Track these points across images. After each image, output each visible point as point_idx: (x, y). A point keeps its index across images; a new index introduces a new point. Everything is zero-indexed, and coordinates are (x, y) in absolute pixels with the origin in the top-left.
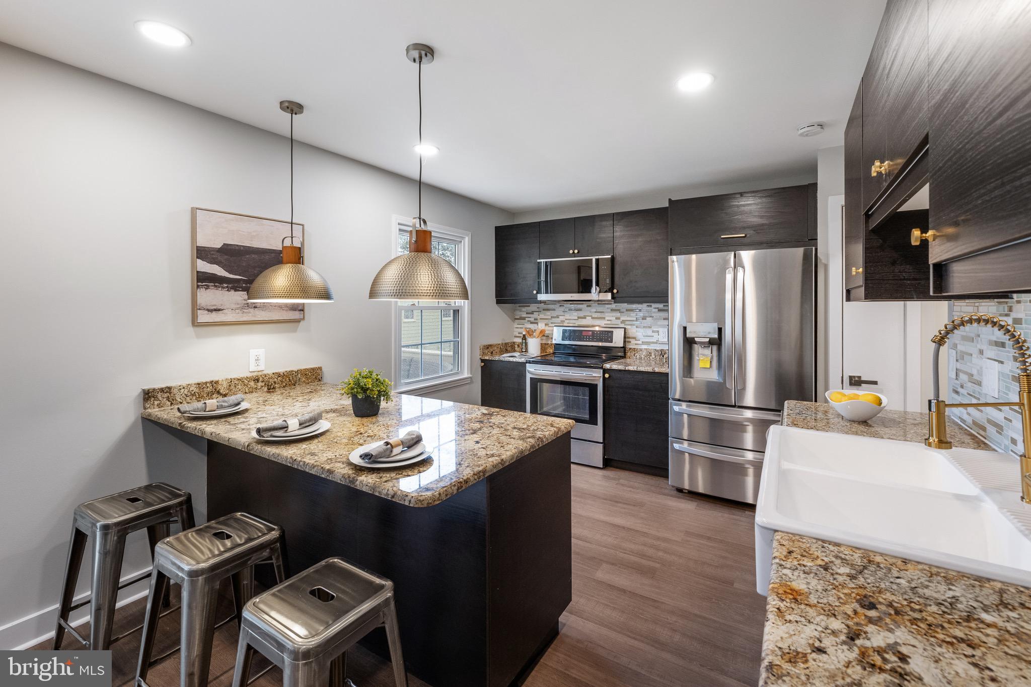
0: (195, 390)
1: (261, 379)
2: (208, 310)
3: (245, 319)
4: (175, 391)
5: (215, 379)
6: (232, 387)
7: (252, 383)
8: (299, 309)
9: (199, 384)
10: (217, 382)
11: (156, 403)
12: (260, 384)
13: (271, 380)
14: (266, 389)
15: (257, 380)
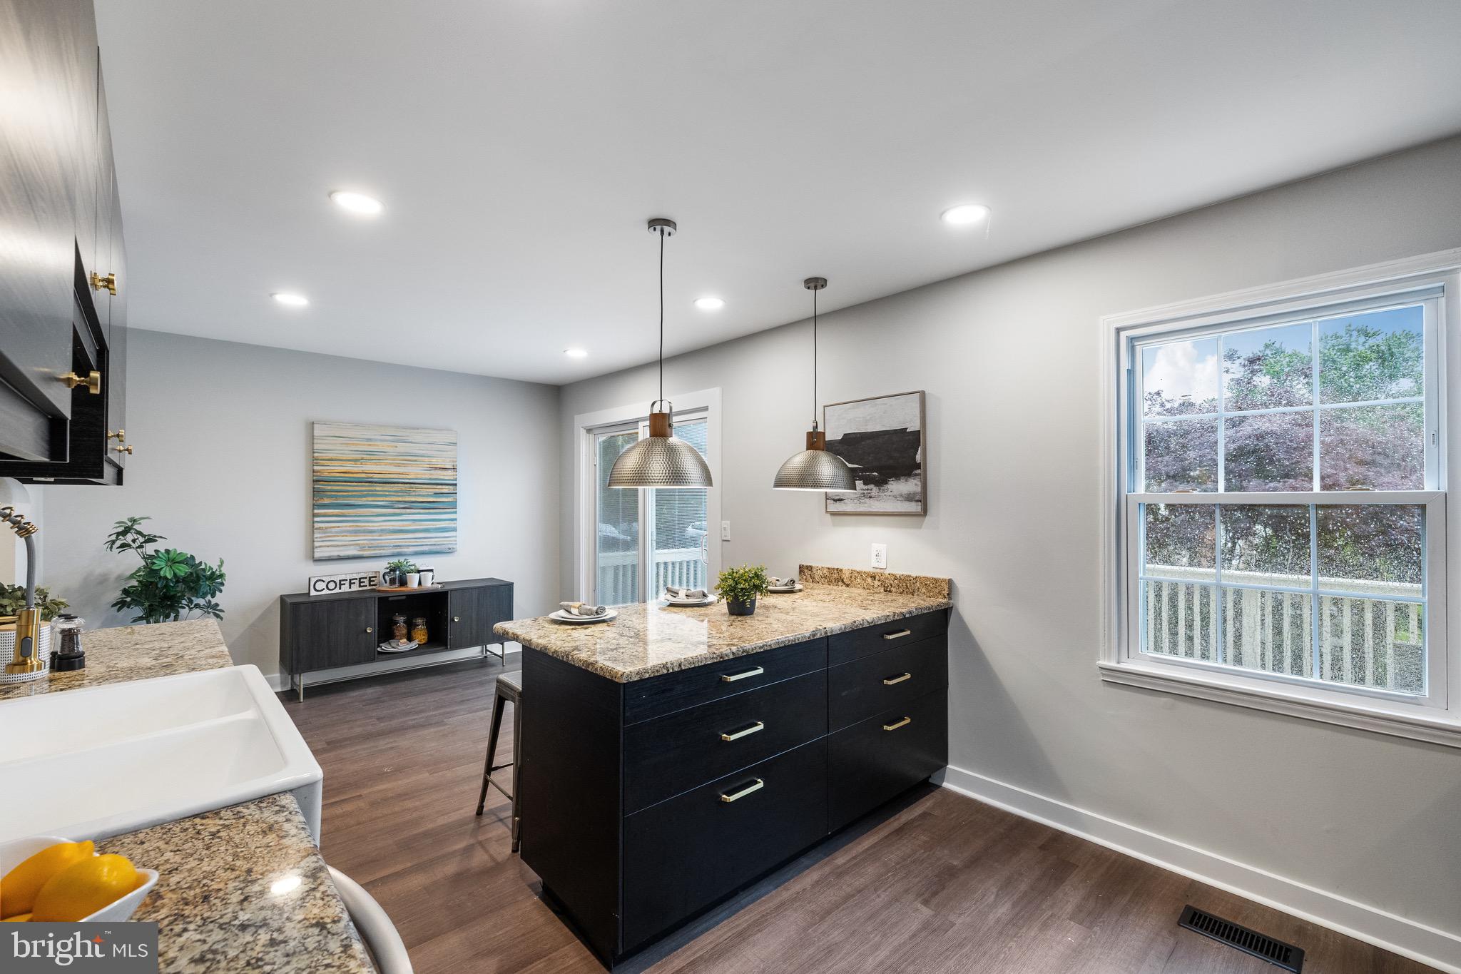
0: (827, 574)
1: (877, 577)
2: (834, 500)
3: (862, 509)
4: (814, 570)
5: (840, 567)
6: (853, 579)
7: (869, 580)
8: (916, 499)
9: (829, 569)
10: (841, 570)
11: (805, 577)
12: (877, 583)
13: (887, 581)
14: (882, 590)
15: (873, 577)
